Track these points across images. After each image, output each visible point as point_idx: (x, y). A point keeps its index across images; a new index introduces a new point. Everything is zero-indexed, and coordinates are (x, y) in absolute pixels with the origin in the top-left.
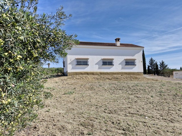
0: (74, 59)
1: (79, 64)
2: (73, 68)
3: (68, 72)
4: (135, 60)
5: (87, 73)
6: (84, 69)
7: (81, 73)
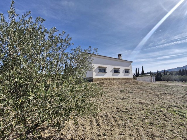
0: (97, 67)
1: (100, 71)
2: (97, 75)
3: (93, 78)
4: (129, 69)
5: (106, 79)
6: (104, 75)
7: (102, 79)
